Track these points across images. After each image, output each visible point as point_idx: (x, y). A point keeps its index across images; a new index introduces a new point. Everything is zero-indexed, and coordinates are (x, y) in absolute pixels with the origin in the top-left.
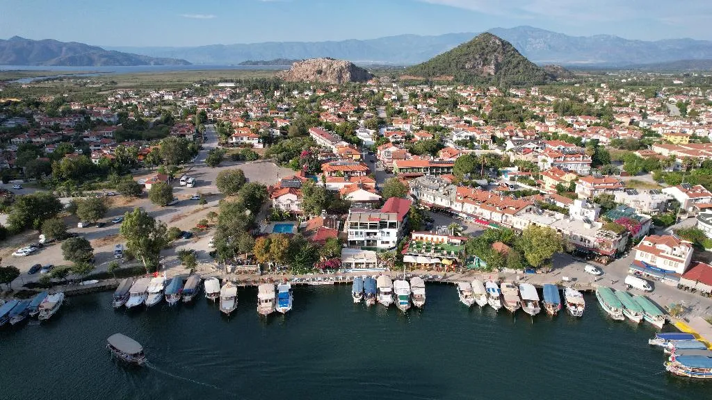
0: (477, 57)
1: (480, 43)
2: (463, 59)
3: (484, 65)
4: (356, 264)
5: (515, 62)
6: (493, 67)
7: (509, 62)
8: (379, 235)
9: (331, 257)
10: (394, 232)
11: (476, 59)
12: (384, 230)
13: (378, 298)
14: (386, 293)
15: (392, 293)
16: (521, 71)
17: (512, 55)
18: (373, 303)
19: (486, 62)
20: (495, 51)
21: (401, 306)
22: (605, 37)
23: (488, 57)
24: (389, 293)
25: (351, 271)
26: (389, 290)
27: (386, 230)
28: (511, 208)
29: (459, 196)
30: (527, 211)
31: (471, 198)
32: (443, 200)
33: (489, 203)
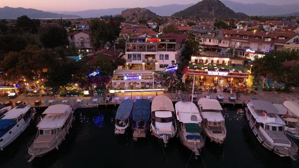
0: (206, 7)
1: (207, 1)
3: (209, 11)
5: (223, 9)
6: (213, 11)
7: (221, 9)
14: (164, 120)
16: (227, 13)
17: (222, 6)
18: (144, 135)
20: (214, 5)
21: (190, 141)
23: (211, 8)
24: (169, 120)
26: (169, 115)
27: (164, 53)
28: (280, 38)
29: (227, 34)
30: (294, 41)
31: (238, 34)
32: (212, 40)
33: (257, 36)
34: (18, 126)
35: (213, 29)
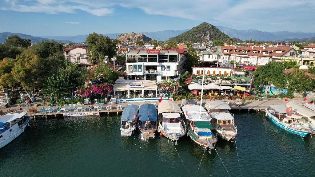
0: (201, 32)
1: (202, 27)
2: (195, 33)
3: (204, 36)
4: (132, 92)
5: (218, 34)
6: (208, 36)
7: (216, 34)
8: (159, 69)
9: (99, 83)
10: (174, 66)
11: (201, 33)
12: (164, 64)
13: (161, 128)
14: (171, 121)
15: (183, 119)
16: (222, 38)
17: (217, 31)
18: (153, 136)
19: (205, 35)
20: (209, 30)
21: (202, 138)
22: (252, 30)
23: (206, 32)
24: (177, 120)
25: (125, 100)
26: (178, 116)
27: (165, 64)
28: (277, 52)
29: (225, 49)
30: (290, 55)
31: (236, 50)
32: (211, 56)
33: (255, 51)
34: (10, 131)
35: (211, 46)
